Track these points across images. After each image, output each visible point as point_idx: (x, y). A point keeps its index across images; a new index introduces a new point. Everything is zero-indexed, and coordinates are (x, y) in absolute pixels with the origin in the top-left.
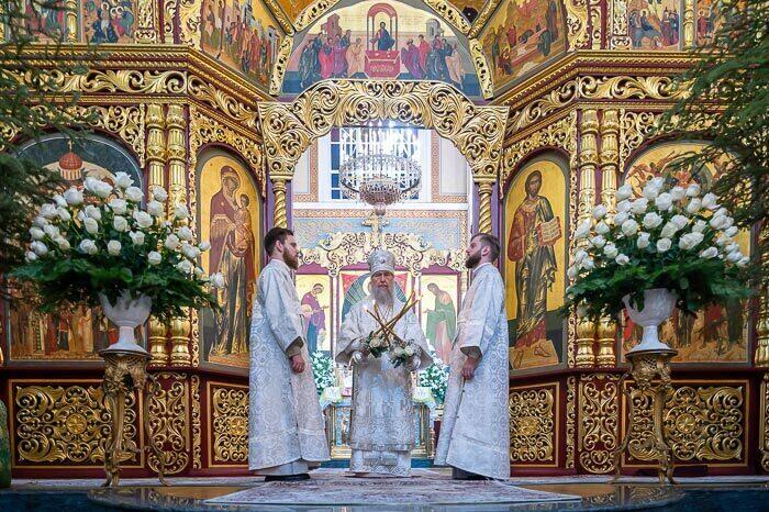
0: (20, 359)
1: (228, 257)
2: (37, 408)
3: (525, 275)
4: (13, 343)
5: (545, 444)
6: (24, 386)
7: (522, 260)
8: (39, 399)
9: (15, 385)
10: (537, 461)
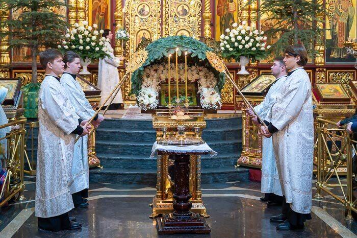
0: (16, 62)
1: (98, 17)
2: (24, 82)
3: (223, 23)
4: (13, 55)
5: (231, 96)
6: (18, 73)
7: (222, 17)
8: (24, 78)
9: (15, 73)
10: (228, 103)
